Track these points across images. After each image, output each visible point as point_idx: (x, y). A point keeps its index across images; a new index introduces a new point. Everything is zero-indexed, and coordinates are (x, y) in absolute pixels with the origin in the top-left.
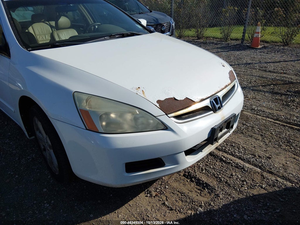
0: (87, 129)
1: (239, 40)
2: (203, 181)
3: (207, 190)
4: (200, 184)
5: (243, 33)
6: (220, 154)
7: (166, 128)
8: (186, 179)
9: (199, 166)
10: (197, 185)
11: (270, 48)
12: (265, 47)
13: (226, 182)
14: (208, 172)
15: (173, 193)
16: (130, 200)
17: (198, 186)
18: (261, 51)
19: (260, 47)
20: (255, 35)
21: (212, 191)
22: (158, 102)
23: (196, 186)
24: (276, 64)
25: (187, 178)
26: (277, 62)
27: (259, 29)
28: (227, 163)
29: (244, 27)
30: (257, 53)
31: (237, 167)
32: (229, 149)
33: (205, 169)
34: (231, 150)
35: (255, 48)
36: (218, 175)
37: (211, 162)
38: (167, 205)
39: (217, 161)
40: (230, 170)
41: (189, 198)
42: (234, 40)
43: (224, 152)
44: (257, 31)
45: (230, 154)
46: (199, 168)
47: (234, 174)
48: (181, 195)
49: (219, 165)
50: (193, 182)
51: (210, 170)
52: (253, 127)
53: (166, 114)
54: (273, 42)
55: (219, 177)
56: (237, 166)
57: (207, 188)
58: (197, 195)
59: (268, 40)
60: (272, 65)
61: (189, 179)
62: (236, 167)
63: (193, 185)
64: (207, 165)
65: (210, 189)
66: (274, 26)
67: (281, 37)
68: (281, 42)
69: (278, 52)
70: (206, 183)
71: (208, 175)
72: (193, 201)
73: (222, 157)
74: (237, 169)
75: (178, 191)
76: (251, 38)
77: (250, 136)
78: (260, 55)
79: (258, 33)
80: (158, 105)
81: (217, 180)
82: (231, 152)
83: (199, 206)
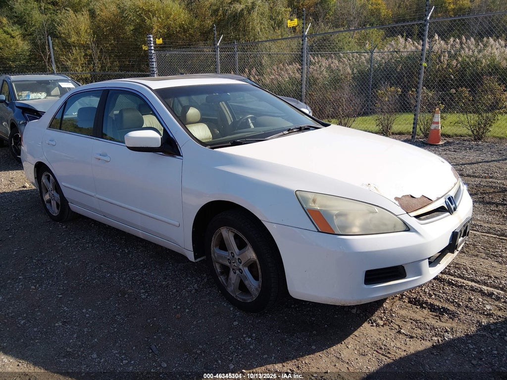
0: (319, 231)
1: (404, 134)
2: (438, 306)
3: (446, 315)
4: (434, 309)
5: (414, 124)
6: (445, 276)
7: (408, 229)
8: (414, 307)
9: (424, 291)
10: (431, 311)
11: (457, 144)
12: (448, 143)
13: (467, 307)
14: (439, 297)
15: (405, 322)
16: (355, 330)
17: (433, 312)
18: (444, 148)
19: (441, 143)
20: (433, 127)
21: (454, 316)
22: (396, 199)
23: (431, 313)
24: (473, 166)
25: (415, 304)
26: (474, 163)
27: (437, 118)
28: (459, 287)
29: (415, 115)
30: (439, 151)
31: (474, 291)
32: (455, 271)
33: (434, 294)
34: (457, 272)
35: (434, 145)
36: (453, 300)
37: (436, 286)
38: (403, 333)
39: (444, 285)
40: (465, 294)
41: (428, 325)
42: (396, 134)
43: (449, 274)
44: (435, 120)
45: (457, 277)
46: (426, 293)
47: (472, 298)
48: (416, 323)
49: (449, 289)
50: (425, 308)
51: (441, 294)
52: (474, 245)
53: (407, 213)
54: (456, 135)
55: (456, 302)
56: (473, 289)
57: (446, 313)
58: (437, 322)
59: (450, 133)
60: (468, 167)
61: (418, 305)
62: (471, 290)
63: (426, 311)
64: (434, 290)
65: (450, 314)
66: (457, 112)
67: (469, 128)
68: (470, 136)
69: (470, 149)
70: (442, 308)
71: (440, 301)
72: (434, 328)
73: (450, 280)
74: (473, 293)
75: (411, 319)
76: (423, 130)
77: (474, 255)
78: (446, 154)
79: (438, 123)
80: (397, 203)
81: (454, 305)
82: (459, 275)
83: (445, 332)
